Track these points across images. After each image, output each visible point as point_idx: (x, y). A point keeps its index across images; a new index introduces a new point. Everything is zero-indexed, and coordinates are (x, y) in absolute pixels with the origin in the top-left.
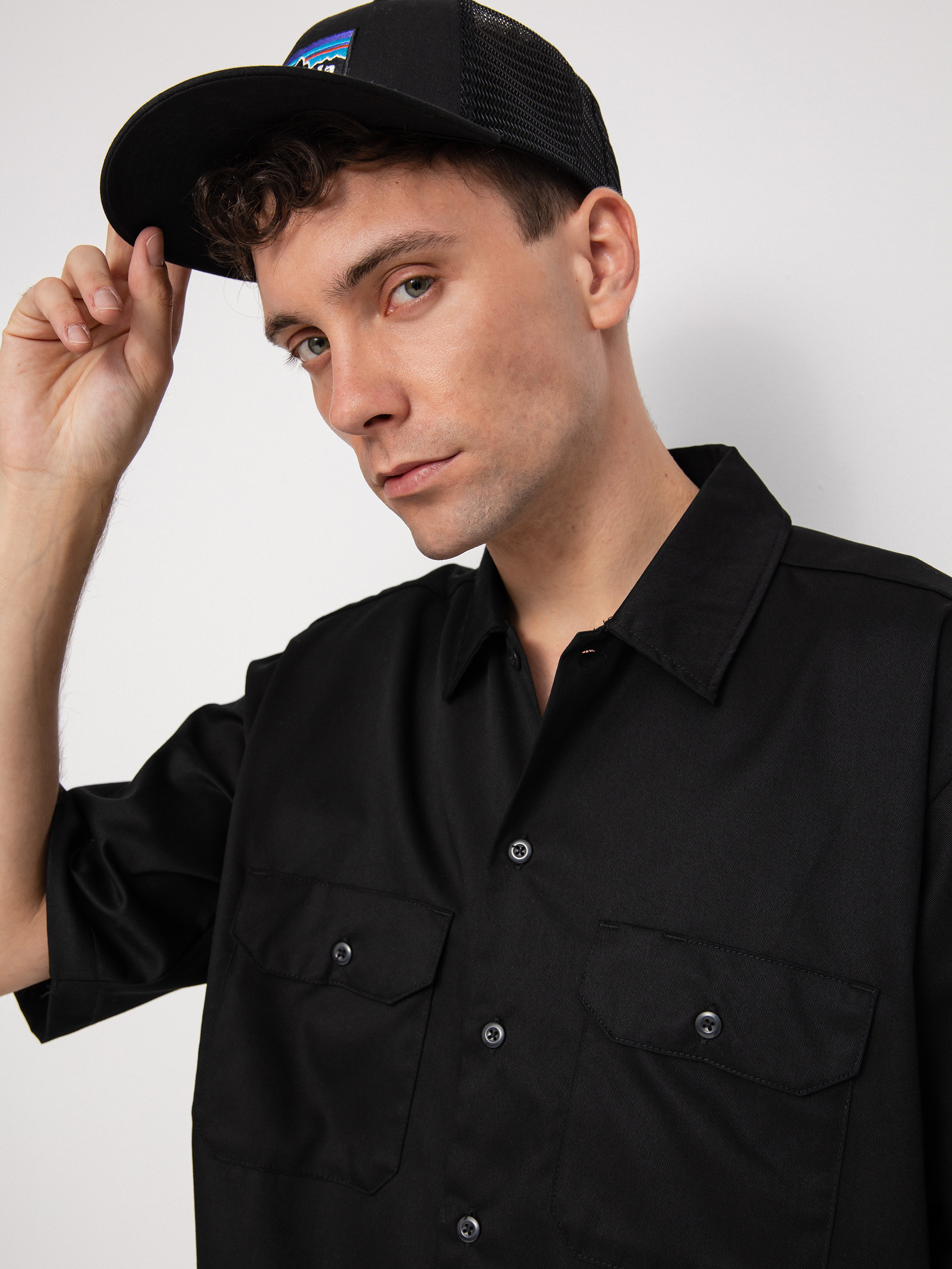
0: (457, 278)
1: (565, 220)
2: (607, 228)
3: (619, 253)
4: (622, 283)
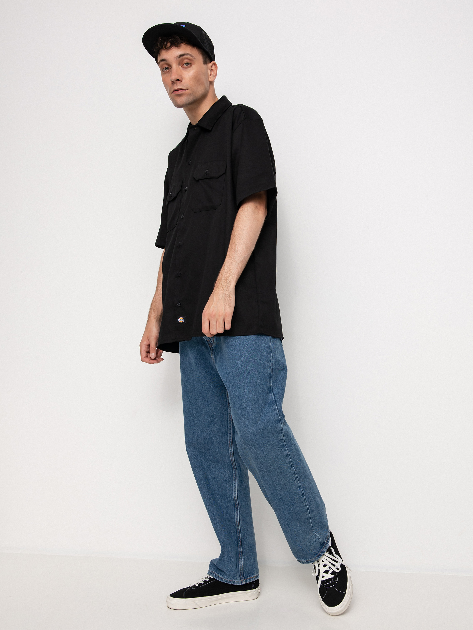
0: (194, 64)
1: (208, 64)
2: (213, 67)
3: (215, 72)
4: (214, 76)
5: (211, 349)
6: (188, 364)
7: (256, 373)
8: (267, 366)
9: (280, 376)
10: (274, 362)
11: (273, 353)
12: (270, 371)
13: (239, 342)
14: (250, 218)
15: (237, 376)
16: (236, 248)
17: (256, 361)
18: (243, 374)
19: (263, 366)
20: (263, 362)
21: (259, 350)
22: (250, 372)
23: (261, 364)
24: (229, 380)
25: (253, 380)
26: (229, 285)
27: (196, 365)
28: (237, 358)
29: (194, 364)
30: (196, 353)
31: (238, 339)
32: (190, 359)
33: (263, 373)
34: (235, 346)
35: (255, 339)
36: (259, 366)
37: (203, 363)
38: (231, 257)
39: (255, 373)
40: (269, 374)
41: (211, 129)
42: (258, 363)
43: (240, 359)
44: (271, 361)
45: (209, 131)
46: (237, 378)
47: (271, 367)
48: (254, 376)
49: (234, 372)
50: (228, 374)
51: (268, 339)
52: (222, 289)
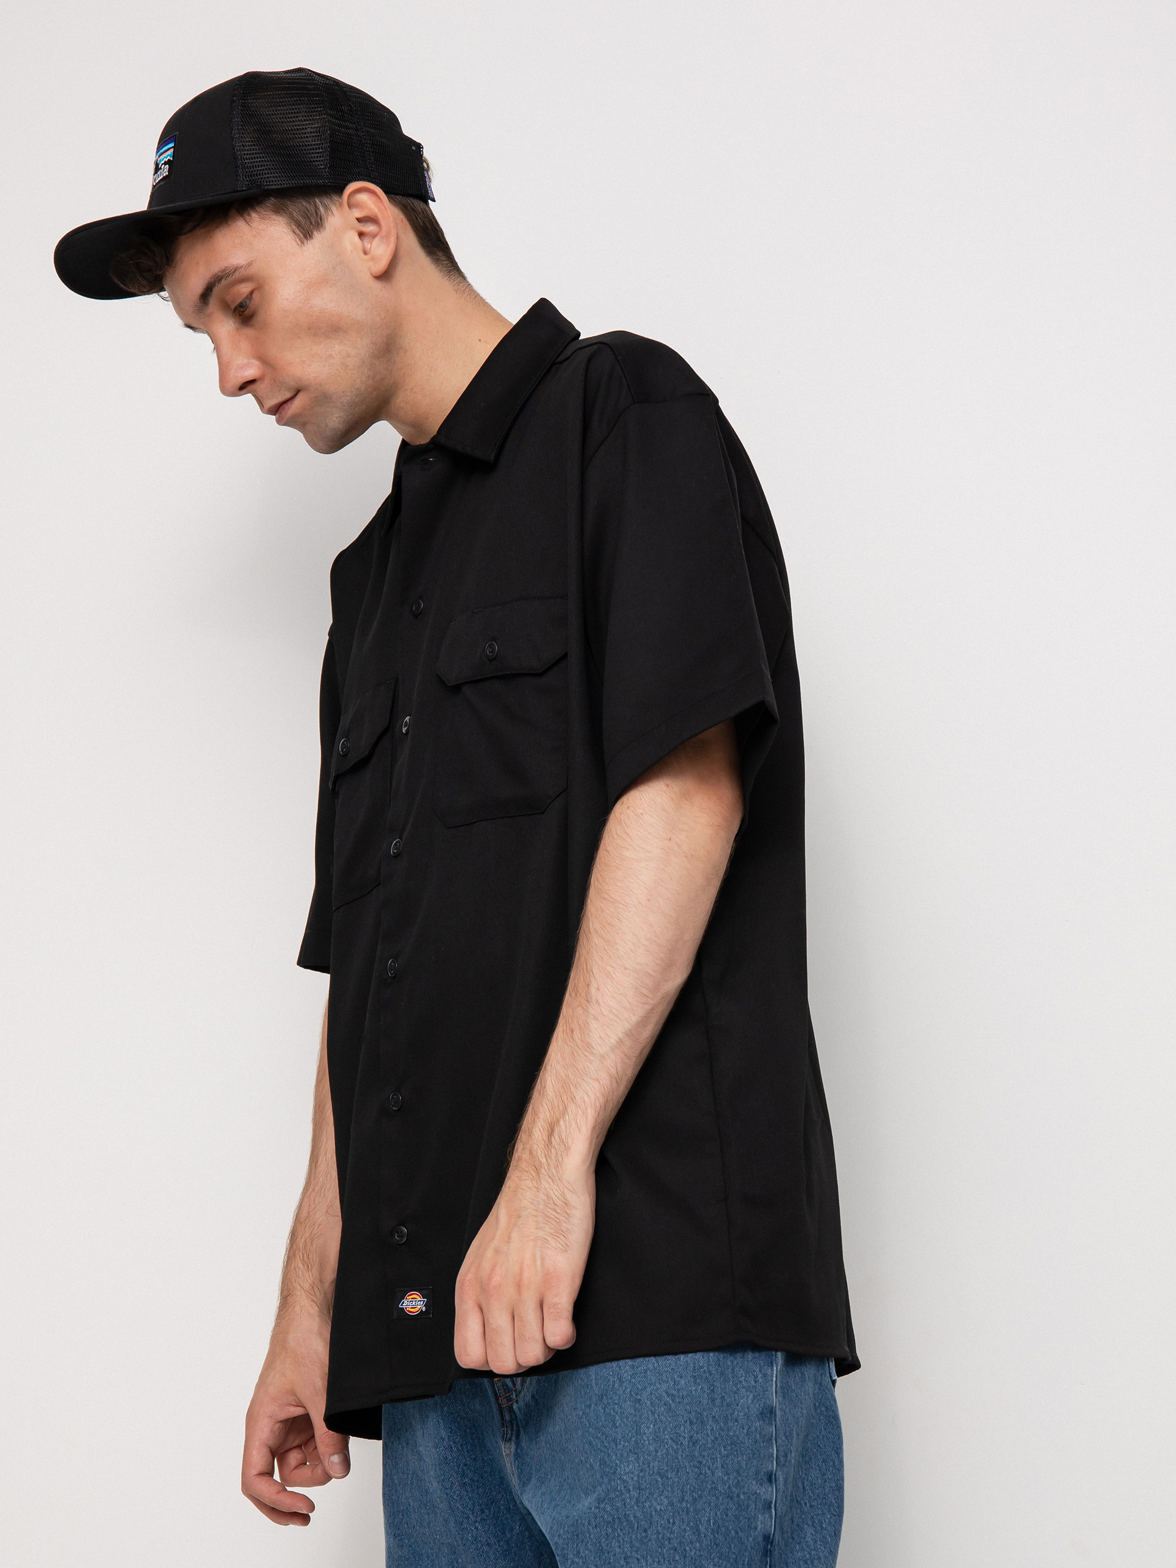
5: (502, 1417)
6: (412, 1484)
7: (702, 1529)
8: (753, 1498)
9: (802, 1549)
10: (781, 1485)
11: (779, 1441)
12: (765, 1523)
13: (634, 1384)
14: (650, 852)
15: (619, 1536)
16: (593, 990)
17: (706, 1473)
18: (645, 1530)
19: (736, 1499)
20: (735, 1478)
21: (722, 1425)
22: (674, 1523)
23: (729, 1487)
24: (578, 1552)
25: (685, 1557)
26: (560, 1153)
27: (441, 1490)
28: (622, 1455)
29: (434, 1486)
30: (443, 1434)
31: (633, 1367)
32: (420, 1459)
33: (737, 1532)
34: (616, 1398)
35: (710, 1372)
36: (717, 1498)
37: (473, 1481)
38: (572, 1031)
39: (698, 1530)
40: (760, 1539)
41: (492, 458)
42: (713, 1483)
43: (638, 1459)
44: (771, 1476)
45: (487, 468)
46: (615, 1544)
47: (770, 1507)
48: (691, 1543)
49: (603, 1517)
50: (573, 1525)
51: (765, 1375)
52: (533, 1173)
